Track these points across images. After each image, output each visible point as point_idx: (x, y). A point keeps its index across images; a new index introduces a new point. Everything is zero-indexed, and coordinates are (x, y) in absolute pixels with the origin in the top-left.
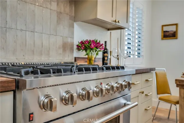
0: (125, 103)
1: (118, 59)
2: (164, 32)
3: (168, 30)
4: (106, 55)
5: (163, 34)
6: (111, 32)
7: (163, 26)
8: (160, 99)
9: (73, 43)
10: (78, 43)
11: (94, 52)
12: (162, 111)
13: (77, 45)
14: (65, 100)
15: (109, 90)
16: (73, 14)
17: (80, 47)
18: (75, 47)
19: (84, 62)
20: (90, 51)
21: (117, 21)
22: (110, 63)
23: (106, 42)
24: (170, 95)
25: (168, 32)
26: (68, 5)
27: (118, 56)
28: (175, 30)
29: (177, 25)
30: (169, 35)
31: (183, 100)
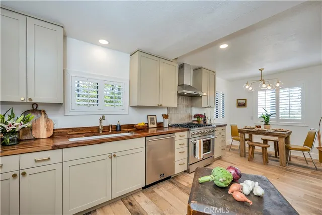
2: (239, 103)
7: (238, 100)
8: (233, 139)
10: (194, 115)
19: (197, 122)
20: (199, 119)
21: (210, 106)
22: (207, 122)
23: (205, 114)
28: (244, 102)
29: (245, 99)
30: (241, 105)
31: (242, 138)
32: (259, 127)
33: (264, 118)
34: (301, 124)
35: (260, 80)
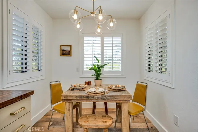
2: (62, 50)
3: (65, 49)
5: (61, 52)
7: (61, 46)
8: (54, 109)
25: (65, 51)
28: (69, 50)
29: (70, 46)
30: (65, 53)
31: (68, 112)
33: (95, 70)
34: (120, 75)
35: (92, 13)
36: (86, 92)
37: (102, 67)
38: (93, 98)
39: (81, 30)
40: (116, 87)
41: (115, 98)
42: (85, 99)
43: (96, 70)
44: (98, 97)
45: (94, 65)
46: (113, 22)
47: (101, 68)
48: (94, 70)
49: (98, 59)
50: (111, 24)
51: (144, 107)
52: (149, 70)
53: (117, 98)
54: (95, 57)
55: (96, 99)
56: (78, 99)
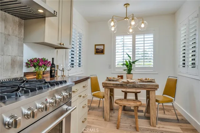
0: (67, 109)
1: (63, 71)
2: (96, 49)
3: (99, 48)
4: (53, 69)
5: (95, 51)
6: (57, 51)
7: (96, 45)
8: (94, 95)
9: (23, 60)
10: (27, 61)
11: (43, 68)
12: (95, 102)
13: (26, 63)
14: (8, 125)
15: (53, 103)
16: (23, 36)
17: (29, 64)
18: (24, 64)
19: (33, 76)
20: (39, 68)
21: (62, 44)
22: (57, 74)
23: (53, 59)
24: (99, 92)
25: (99, 49)
26: (17, 28)
27: (63, 69)
28: (103, 48)
29: (104, 45)
30: (99, 51)
31: (107, 95)
32: (122, 77)
34: (152, 71)
35: (125, 18)
36: (121, 82)
37: (134, 62)
38: (126, 85)
39: (115, 32)
40: (146, 79)
41: (145, 86)
42: (120, 86)
43: (128, 65)
44: (131, 85)
45: (126, 62)
46: (145, 24)
47: (132, 64)
48: (126, 65)
49: (130, 56)
50: (143, 26)
51: (173, 99)
52: (184, 65)
53: (146, 87)
54: (127, 54)
55: (129, 86)
56: (115, 86)
